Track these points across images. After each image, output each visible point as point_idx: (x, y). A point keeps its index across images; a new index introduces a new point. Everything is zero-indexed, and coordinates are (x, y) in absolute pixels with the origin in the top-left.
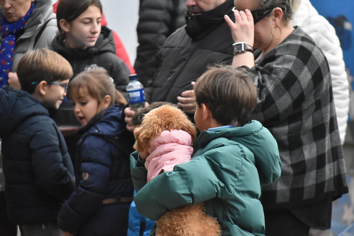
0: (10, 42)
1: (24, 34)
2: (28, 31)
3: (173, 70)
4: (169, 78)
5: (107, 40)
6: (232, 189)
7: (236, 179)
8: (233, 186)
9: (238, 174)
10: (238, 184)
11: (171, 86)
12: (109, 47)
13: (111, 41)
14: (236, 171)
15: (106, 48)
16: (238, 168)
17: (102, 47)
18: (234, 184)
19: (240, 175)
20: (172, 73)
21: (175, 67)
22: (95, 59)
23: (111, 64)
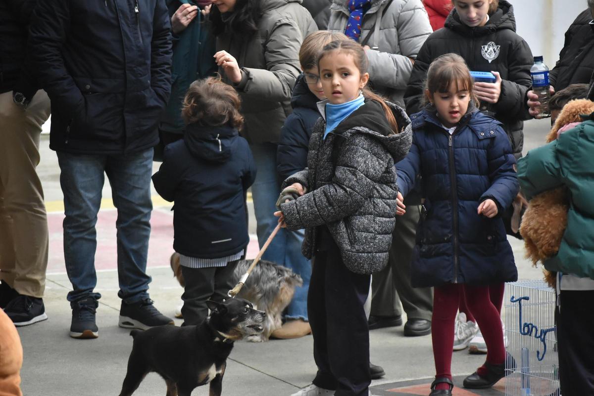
0: (356, 17)
1: (371, 9)
2: (374, 6)
3: (582, 48)
4: (577, 57)
5: (506, 16)
6: (565, 171)
7: (571, 161)
8: (567, 168)
9: (572, 156)
10: (573, 166)
11: (578, 65)
12: (510, 24)
13: (510, 17)
14: (569, 152)
15: (504, 25)
16: (572, 149)
17: (501, 24)
18: (568, 166)
19: (576, 156)
20: (580, 51)
21: (584, 45)
22: (493, 36)
23: (510, 42)
